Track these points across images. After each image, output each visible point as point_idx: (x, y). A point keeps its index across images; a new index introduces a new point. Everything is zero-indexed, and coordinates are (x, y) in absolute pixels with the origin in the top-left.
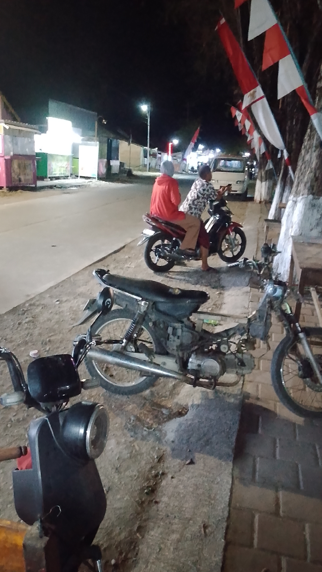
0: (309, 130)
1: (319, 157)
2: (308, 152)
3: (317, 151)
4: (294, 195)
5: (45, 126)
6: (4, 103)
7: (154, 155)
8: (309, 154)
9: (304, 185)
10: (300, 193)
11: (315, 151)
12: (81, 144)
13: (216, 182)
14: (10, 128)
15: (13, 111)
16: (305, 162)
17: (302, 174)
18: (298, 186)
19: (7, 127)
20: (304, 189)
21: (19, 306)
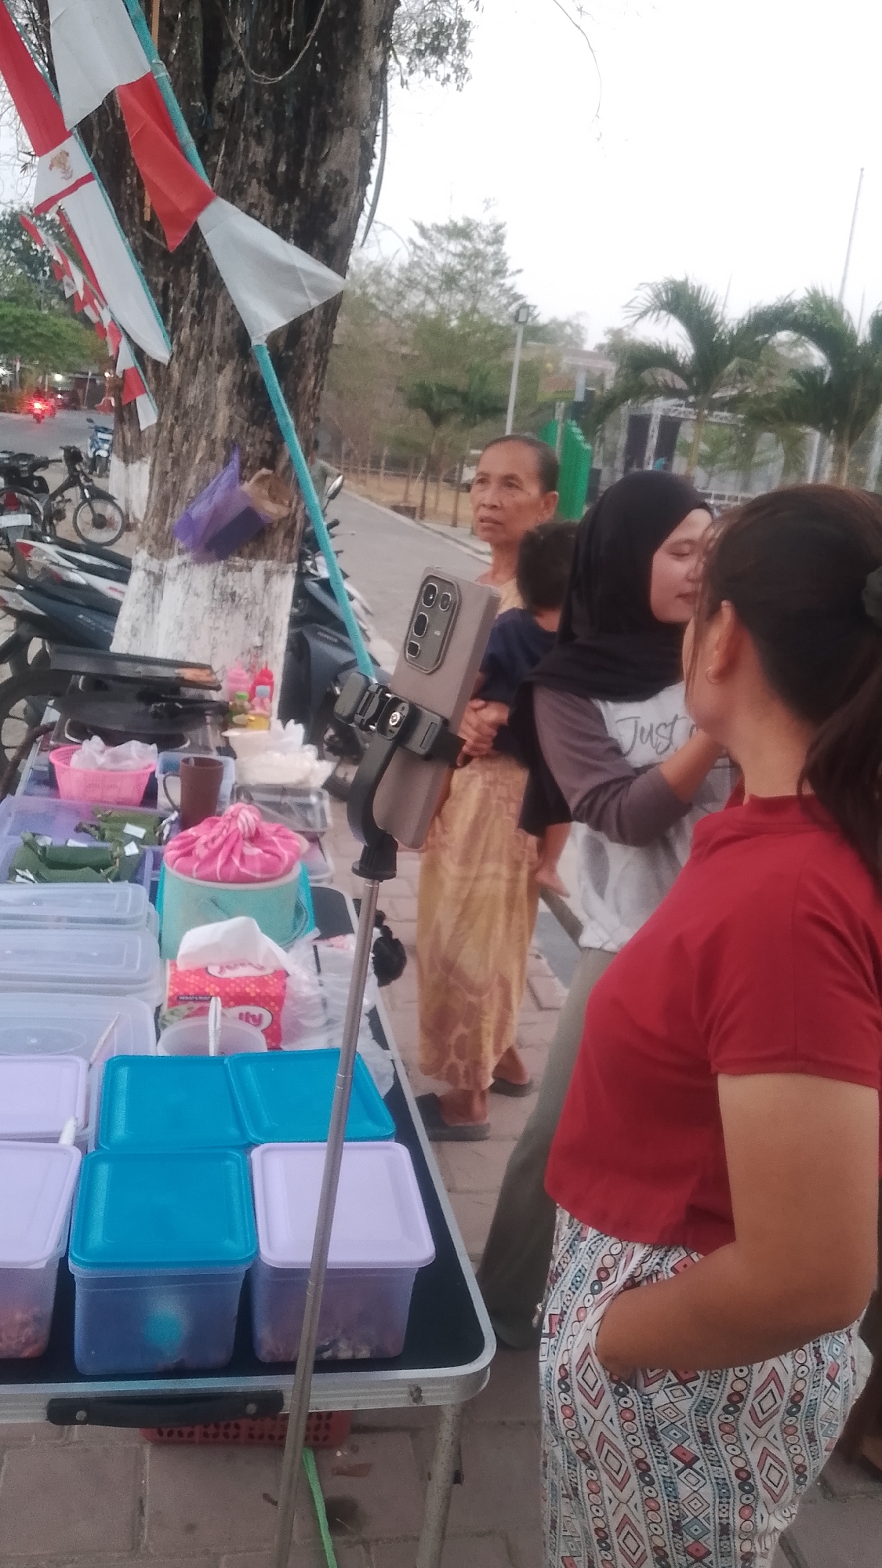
1: (239, 393)
2: (195, 372)
3: (228, 371)
4: (150, 546)
8: (200, 378)
11: (220, 369)
16: (186, 414)
17: (175, 462)
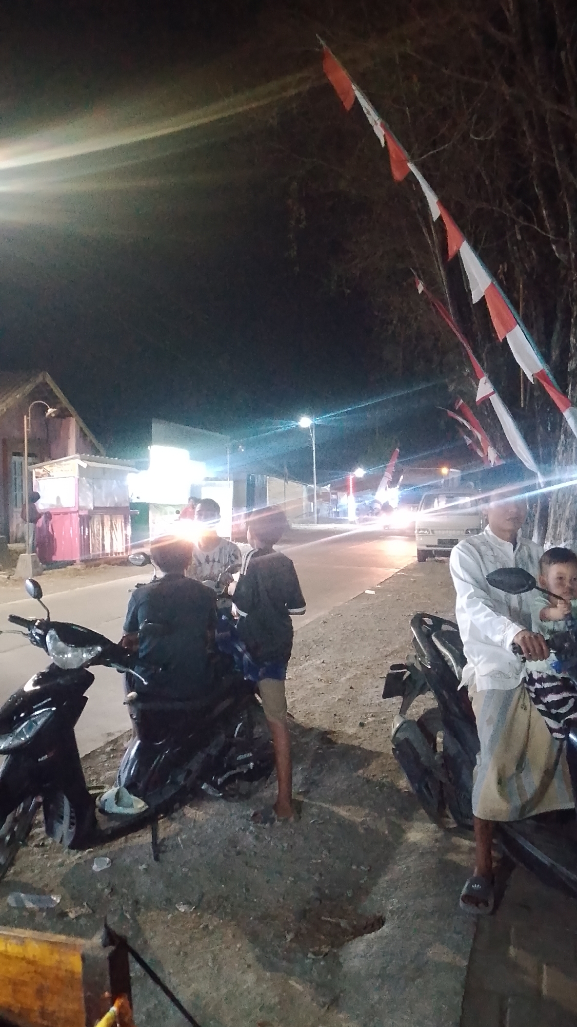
0: (562, 437)
5: (146, 460)
6: (81, 429)
7: (325, 497)
9: (565, 524)
10: (561, 538)
12: (206, 486)
13: (431, 534)
14: (88, 466)
15: (94, 441)
18: (555, 527)
19: (84, 465)
20: (566, 531)
21: (94, 752)
